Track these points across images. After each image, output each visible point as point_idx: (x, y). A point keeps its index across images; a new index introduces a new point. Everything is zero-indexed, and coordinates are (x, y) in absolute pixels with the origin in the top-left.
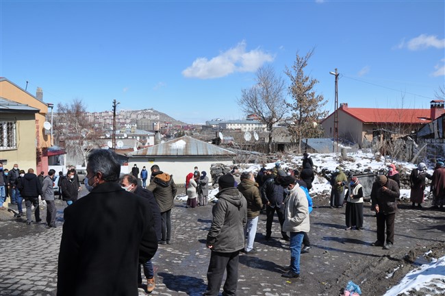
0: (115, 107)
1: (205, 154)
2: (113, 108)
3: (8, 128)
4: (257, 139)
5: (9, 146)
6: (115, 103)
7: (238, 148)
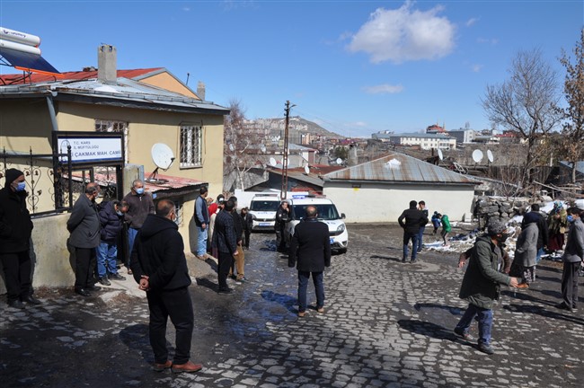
0: (287, 111)
1: (434, 180)
2: (285, 112)
3: (193, 136)
4: (491, 159)
5: (193, 162)
6: (288, 105)
7: (462, 173)
